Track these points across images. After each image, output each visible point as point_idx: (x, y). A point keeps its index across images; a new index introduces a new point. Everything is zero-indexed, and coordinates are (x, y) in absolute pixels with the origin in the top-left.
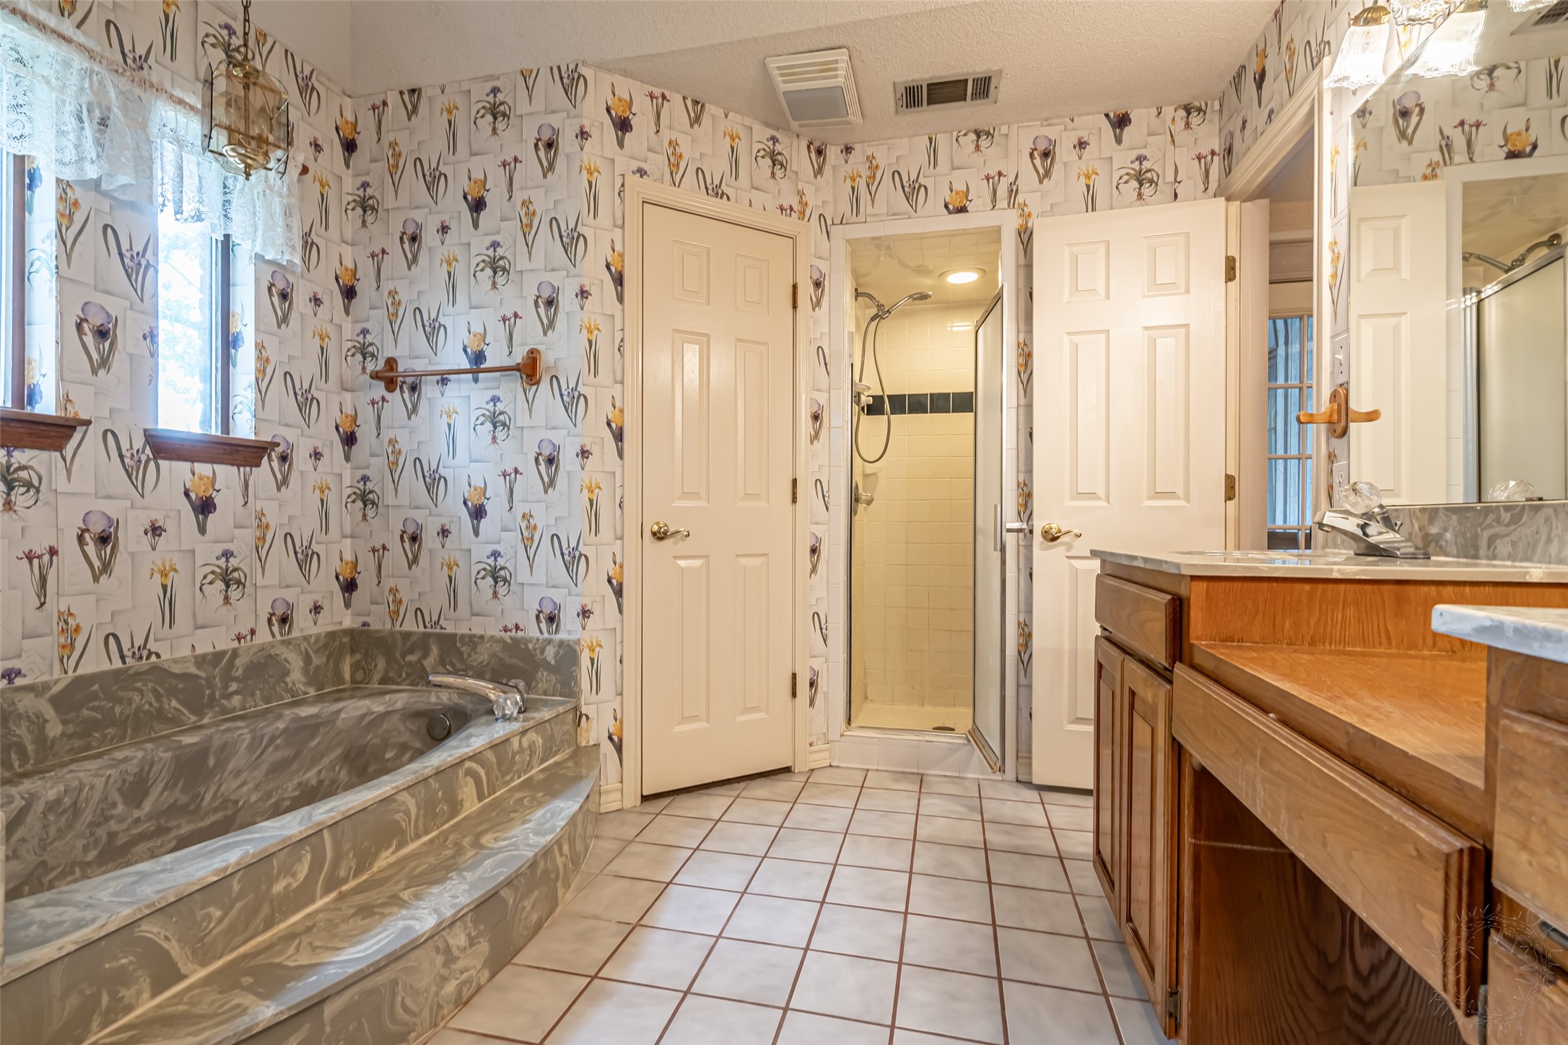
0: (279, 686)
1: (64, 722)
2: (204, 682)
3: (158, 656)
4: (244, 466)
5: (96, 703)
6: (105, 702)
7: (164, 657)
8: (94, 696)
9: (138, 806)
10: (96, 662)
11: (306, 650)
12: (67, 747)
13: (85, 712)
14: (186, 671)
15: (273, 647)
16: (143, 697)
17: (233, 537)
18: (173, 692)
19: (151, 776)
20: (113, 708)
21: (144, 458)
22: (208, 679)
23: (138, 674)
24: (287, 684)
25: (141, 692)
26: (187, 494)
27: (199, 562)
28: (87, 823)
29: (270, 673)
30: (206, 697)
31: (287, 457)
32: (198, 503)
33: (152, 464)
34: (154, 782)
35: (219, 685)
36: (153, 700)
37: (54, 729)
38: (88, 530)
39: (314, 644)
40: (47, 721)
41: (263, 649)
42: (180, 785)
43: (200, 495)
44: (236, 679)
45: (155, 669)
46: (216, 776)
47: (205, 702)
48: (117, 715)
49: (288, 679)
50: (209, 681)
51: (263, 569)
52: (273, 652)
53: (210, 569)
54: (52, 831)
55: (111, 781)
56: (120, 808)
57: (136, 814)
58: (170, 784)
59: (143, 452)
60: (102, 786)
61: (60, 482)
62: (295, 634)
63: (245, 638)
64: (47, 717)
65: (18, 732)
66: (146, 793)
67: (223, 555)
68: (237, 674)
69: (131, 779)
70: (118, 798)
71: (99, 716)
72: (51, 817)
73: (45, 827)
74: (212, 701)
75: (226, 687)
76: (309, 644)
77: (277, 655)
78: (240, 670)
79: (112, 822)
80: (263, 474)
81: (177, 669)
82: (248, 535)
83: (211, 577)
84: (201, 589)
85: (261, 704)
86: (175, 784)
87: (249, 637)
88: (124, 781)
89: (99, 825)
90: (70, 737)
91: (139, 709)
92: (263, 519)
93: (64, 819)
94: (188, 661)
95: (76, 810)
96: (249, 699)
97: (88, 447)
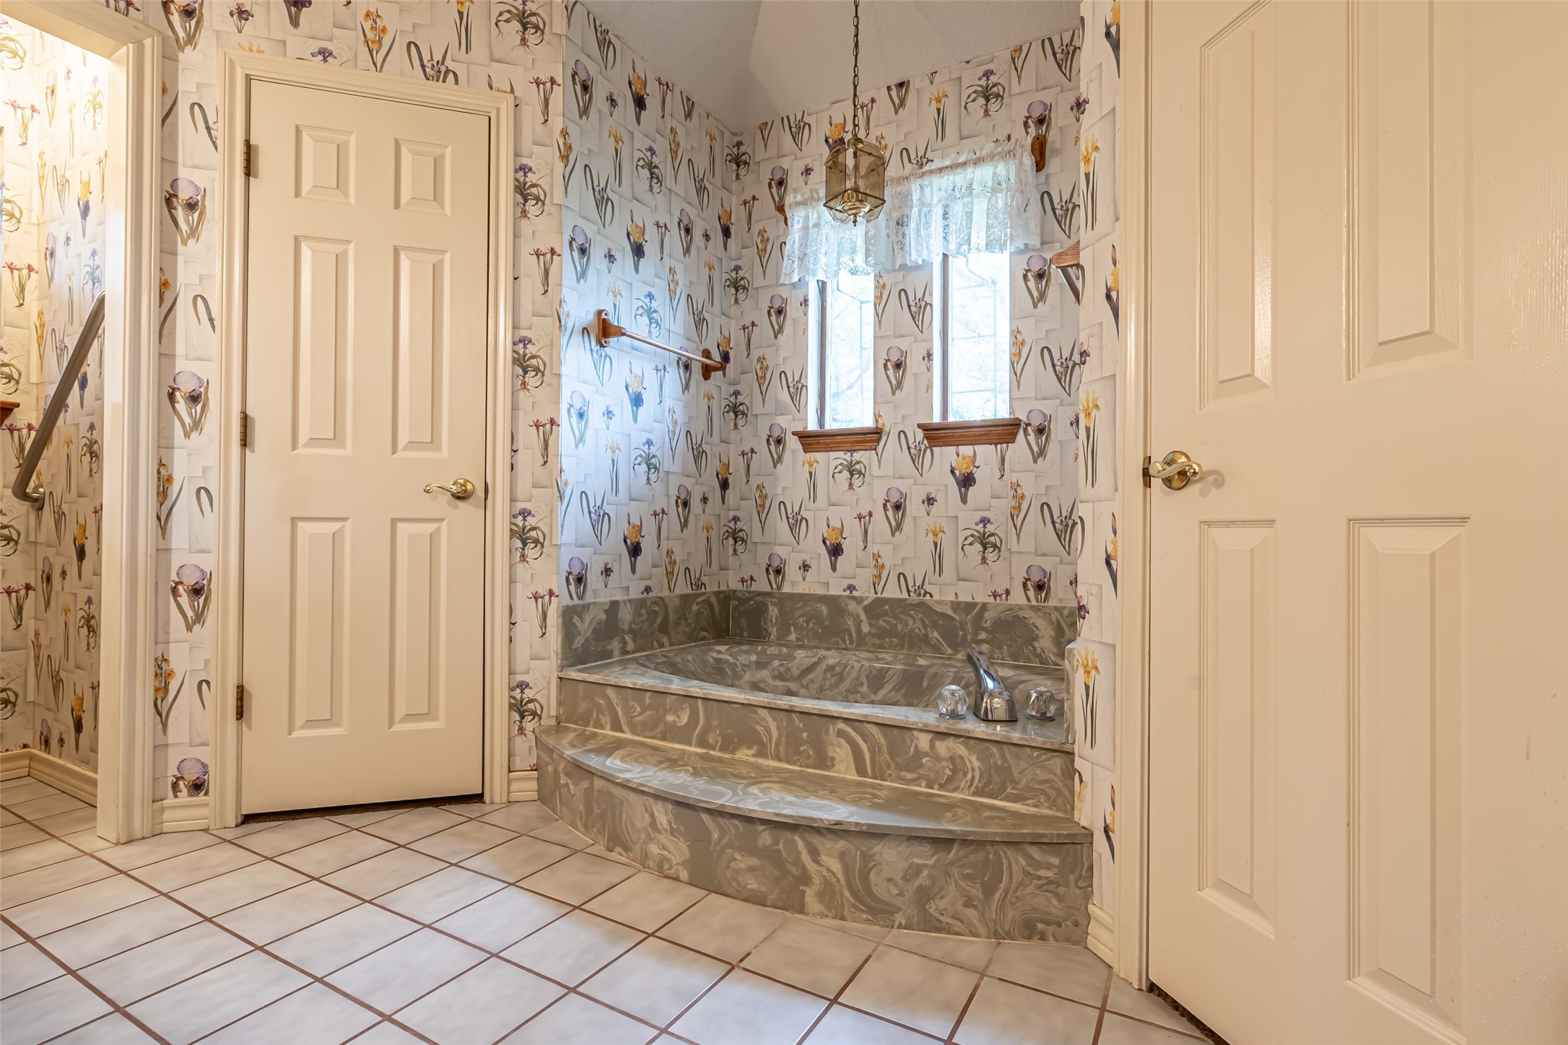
0: (1027, 648)
1: (871, 625)
2: (958, 624)
3: (931, 596)
4: (1001, 443)
5: (887, 618)
6: (891, 619)
7: (935, 598)
8: (885, 613)
9: (875, 693)
10: (892, 591)
11: (1058, 620)
12: (872, 642)
13: (881, 623)
14: (945, 612)
15: (1021, 609)
16: (914, 624)
17: (990, 506)
18: (935, 625)
19: (887, 676)
20: (896, 624)
21: (923, 447)
22: (961, 622)
23: (911, 605)
24: (1035, 649)
25: (914, 619)
26: (952, 472)
27: (961, 526)
28: (845, 688)
29: (1018, 633)
30: (960, 637)
31: (1044, 429)
32: (961, 478)
33: (928, 451)
34: (888, 681)
35: (970, 630)
36: (921, 627)
37: (866, 628)
38: (889, 501)
39: (1067, 617)
40: (862, 622)
41: (1010, 609)
42: (903, 691)
43: (963, 472)
44: (985, 630)
45: (923, 605)
46: (926, 696)
47: (959, 640)
48: (899, 630)
49: (1036, 644)
50: (963, 626)
51: (1018, 536)
52: (1021, 614)
53: (969, 532)
54: (827, 684)
55: (863, 669)
56: (865, 689)
57: (873, 697)
58: (897, 688)
59: (923, 443)
60: (858, 669)
61: (875, 470)
62: (1052, 602)
63: (1000, 596)
64: (862, 619)
65: (849, 623)
66: (881, 687)
67: (981, 522)
68: (986, 625)
69: (875, 672)
70: (865, 682)
71: (889, 628)
72: (828, 675)
73: (824, 679)
74: (964, 643)
75: (976, 634)
76: (1061, 615)
77: (1025, 618)
78: (989, 622)
79: (859, 695)
80: (1020, 448)
81: (938, 608)
82: (1005, 504)
83: (970, 539)
84: (962, 549)
85: (1008, 658)
86: (900, 689)
87: (1004, 596)
88: (871, 672)
89: (851, 693)
90: (874, 636)
91: (912, 631)
92: (1018, 490)
93: (834, 679)
94: (946, 604)
95: (841, 677)
96: (996, 651)
97: (890, 445)
